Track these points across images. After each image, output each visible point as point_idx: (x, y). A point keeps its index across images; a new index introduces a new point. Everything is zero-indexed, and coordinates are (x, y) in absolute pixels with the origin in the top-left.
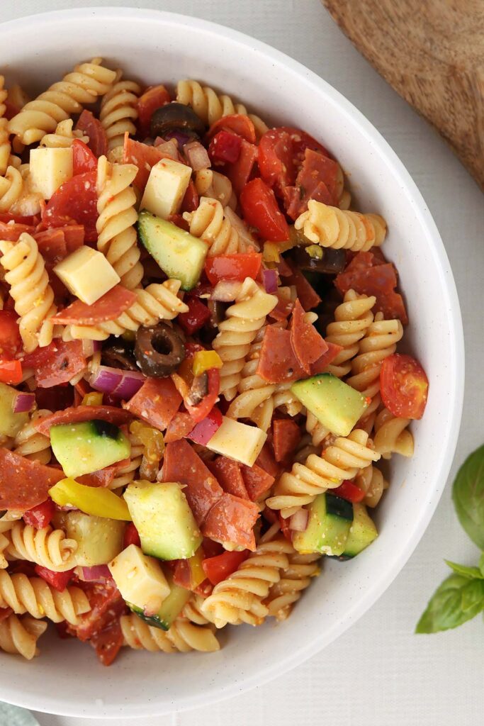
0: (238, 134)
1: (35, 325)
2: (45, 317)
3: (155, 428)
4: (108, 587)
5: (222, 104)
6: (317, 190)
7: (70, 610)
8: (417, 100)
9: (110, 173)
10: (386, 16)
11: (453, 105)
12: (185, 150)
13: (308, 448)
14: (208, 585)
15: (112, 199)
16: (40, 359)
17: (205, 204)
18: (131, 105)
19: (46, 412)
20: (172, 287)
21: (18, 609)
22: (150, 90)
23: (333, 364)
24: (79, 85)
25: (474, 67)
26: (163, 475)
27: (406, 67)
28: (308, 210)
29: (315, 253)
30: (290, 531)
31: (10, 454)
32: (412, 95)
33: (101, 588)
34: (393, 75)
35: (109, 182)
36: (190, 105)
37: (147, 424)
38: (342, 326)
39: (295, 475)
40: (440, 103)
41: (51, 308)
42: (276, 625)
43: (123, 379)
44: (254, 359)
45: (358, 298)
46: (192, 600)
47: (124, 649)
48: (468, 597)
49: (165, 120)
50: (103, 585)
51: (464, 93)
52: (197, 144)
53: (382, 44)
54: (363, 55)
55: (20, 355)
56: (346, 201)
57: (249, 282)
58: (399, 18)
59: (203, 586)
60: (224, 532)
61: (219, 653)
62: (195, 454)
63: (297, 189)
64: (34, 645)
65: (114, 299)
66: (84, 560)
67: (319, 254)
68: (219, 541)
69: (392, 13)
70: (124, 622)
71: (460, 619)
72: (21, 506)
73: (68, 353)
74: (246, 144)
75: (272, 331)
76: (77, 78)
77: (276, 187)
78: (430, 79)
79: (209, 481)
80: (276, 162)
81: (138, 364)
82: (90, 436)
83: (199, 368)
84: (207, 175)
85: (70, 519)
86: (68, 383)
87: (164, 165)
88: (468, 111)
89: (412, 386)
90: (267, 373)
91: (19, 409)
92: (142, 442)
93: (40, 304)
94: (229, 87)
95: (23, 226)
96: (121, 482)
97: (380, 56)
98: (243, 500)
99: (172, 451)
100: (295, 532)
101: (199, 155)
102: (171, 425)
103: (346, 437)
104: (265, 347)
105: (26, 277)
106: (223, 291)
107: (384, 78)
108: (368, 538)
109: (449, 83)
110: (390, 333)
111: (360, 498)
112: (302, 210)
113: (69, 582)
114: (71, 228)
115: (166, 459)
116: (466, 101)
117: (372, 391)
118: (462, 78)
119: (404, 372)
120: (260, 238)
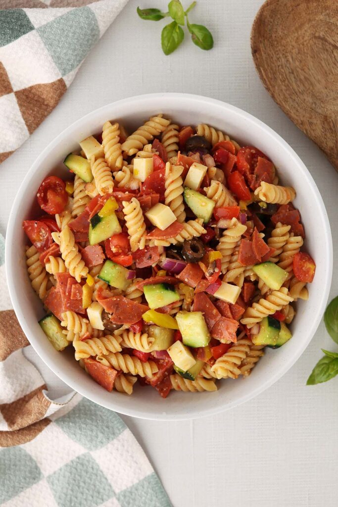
0: (227, 150)
1: (137, 239)
2: (142, 236)
3: (190, 286)
4: (166, 361)
5: (218, 136)
6: (264, 177)
7: (149, 372)
8: (309, 132)
9: (171, 170)
10: (294, 92)
11: (326, 135)
12: (203, 158)
13: (258, 296)
14: (213, 360)
15: (172, 182)
16: (139, 254)
17: (214, 183)
18: (176, 136)
19: (140, 279)
20: (200, 222)
21: (125, 371)
22: (184, 129)
23: (271, 257)
24: (153, 127)
25: (336, 117)
26: (194, 309)
27: (304, 116)
28: (261, 186)
29: (263, 206)
30: (251, 334)
31: (125, 298)
32: (306, 130)
33: (162, 361)
34: (297, 121)
35: (171, 174)
36: (204, 136)
37: (187, 284)
38: (275, 239)
39: (254, 308)
40: (320, 133)
41: (145, 232)
42: (244, 379)
43: (177, 264)
44: (236, 255)
45: (283, 226)
46: (205, 367)
47: (172, 391)
48: (332, 366)
49: (193, 144)
50: (164, 360)
51: (331, 129)
52: (208, 155)
53: (292, 105)
54: (283, 111)
55: (129, 253)
56: (276, 181)
57: (234, 220)
58: (300, 92)
59: (210, 360)
60: (222, 334)
61: (217, 392)
62: (208, 299)
63: (255, 176)
64: (132, 388)
65: (174, 228)
66: (157, 348)
67: (265, 206)
68: (218, 339)
69: (297, 90)
70: (172, 378)
71: (329, 377)
72: (130, 322)
73: (151, 252)
74: (231, 155)
75: (244, 242)
76: (151, 124)
77: (245, 175)
78: (315, 122)
79: (215, 311)
80: (245, 164)
81: (184, 257)
82: (162, 290)
83: (212, 259)
84: (214, 170)
85: (151, 329)
86: (151, 266)
87: (195, 166)
88: (333, 138)
89: (308, 267)
90: (242, 261)
91: (129, 278)
92: (184, 293)
93: (140, 230)
94: (221, 127)
95: (132, 194)
96: (174, 312)
97: (291, 111)
98: (231, 320)
99: (198, 297)
100: (253, 335)
101: (210, 161)
102: (198, 285)
103: (278, 291)
104: (241, 249)
105: (135, 218)
106: (222, 224)
107: (293, 122)
108: (287, 337)
109: (324, 124)
110: (297, 243)
111: (284, 319)
112: (257, 185)
113: (149, 358)
114: (154, 195)
115: (195, 301)
116: (332, 133)
117: (289, 269)
118: (330, 122)
119: (304, 261)
120: (238, 199)
